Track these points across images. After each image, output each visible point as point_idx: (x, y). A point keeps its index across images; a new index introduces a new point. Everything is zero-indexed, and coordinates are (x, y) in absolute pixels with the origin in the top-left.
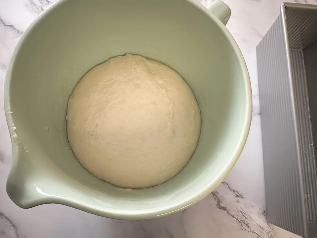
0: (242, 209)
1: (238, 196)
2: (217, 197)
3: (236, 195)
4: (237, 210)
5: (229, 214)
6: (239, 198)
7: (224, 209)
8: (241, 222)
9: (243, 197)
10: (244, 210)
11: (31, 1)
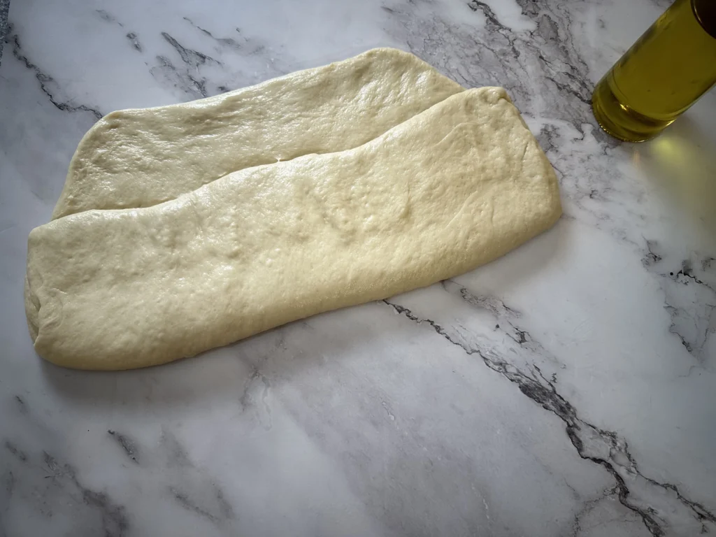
1: (702, 516)
2: (652, 522)
3: (699, 514)
6: (705, 522)
11: (161, 59)
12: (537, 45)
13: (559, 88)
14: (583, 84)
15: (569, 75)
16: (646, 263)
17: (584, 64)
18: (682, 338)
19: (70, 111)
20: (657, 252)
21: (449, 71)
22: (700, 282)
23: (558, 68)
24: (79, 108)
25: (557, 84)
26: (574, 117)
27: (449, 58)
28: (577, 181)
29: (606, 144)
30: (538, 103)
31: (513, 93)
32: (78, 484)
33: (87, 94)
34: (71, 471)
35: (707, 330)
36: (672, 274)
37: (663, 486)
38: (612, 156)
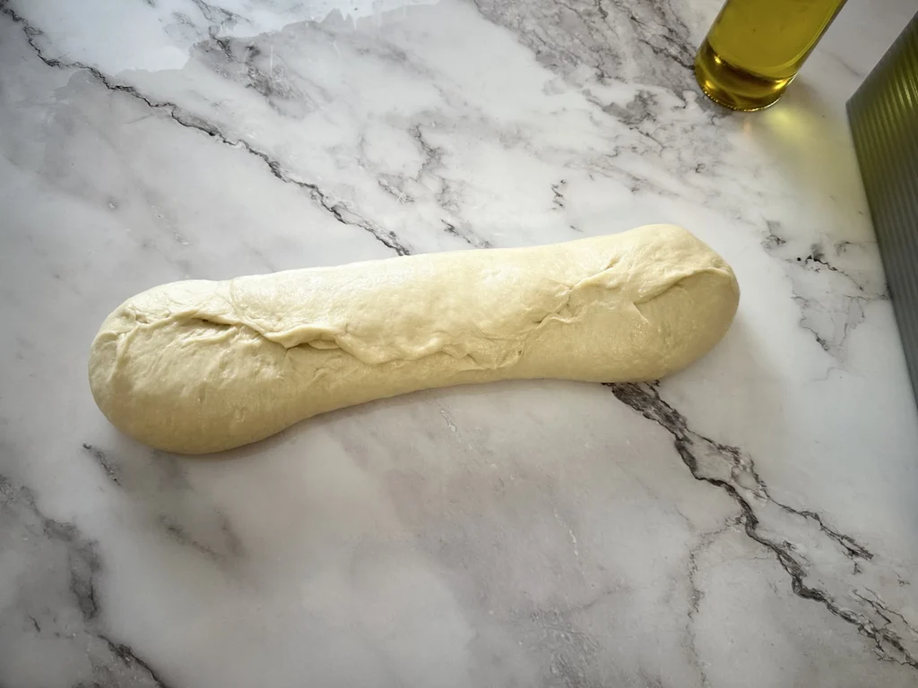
0: (874, 594)
1: (853, 553)
2: (789, 559)
3: (849, 549)
4: (857, 598)
5: (834, 611)
6: (858, 559)
7: (815, 595)
8: (874, 637)
9: (870, 556)
10: (879, 596)
11: (178, 16)
12: (628, 5)
13: (656, 52)
14: (684, 48)
15: (667, 38)
16: (768, 247)
17: (685, 26)
18: (816, 334)
19: (62, 68)
20: (780, 234)
21: (524, 32)
22: (835, 269)
23: (654, 30)
24: (74, 65)
25: (653, 47)
26: (674, 83)
27: (524, 18)
28: (680, 154)
29: (713, 113)
30: (630, 67)
31: (600, 56)
32: (37, 512)
33: (84, 49)
34: (29, 495)
35: (846, 325)
36: (799, 259)
37: (801, 514)
38: (720, 127)
